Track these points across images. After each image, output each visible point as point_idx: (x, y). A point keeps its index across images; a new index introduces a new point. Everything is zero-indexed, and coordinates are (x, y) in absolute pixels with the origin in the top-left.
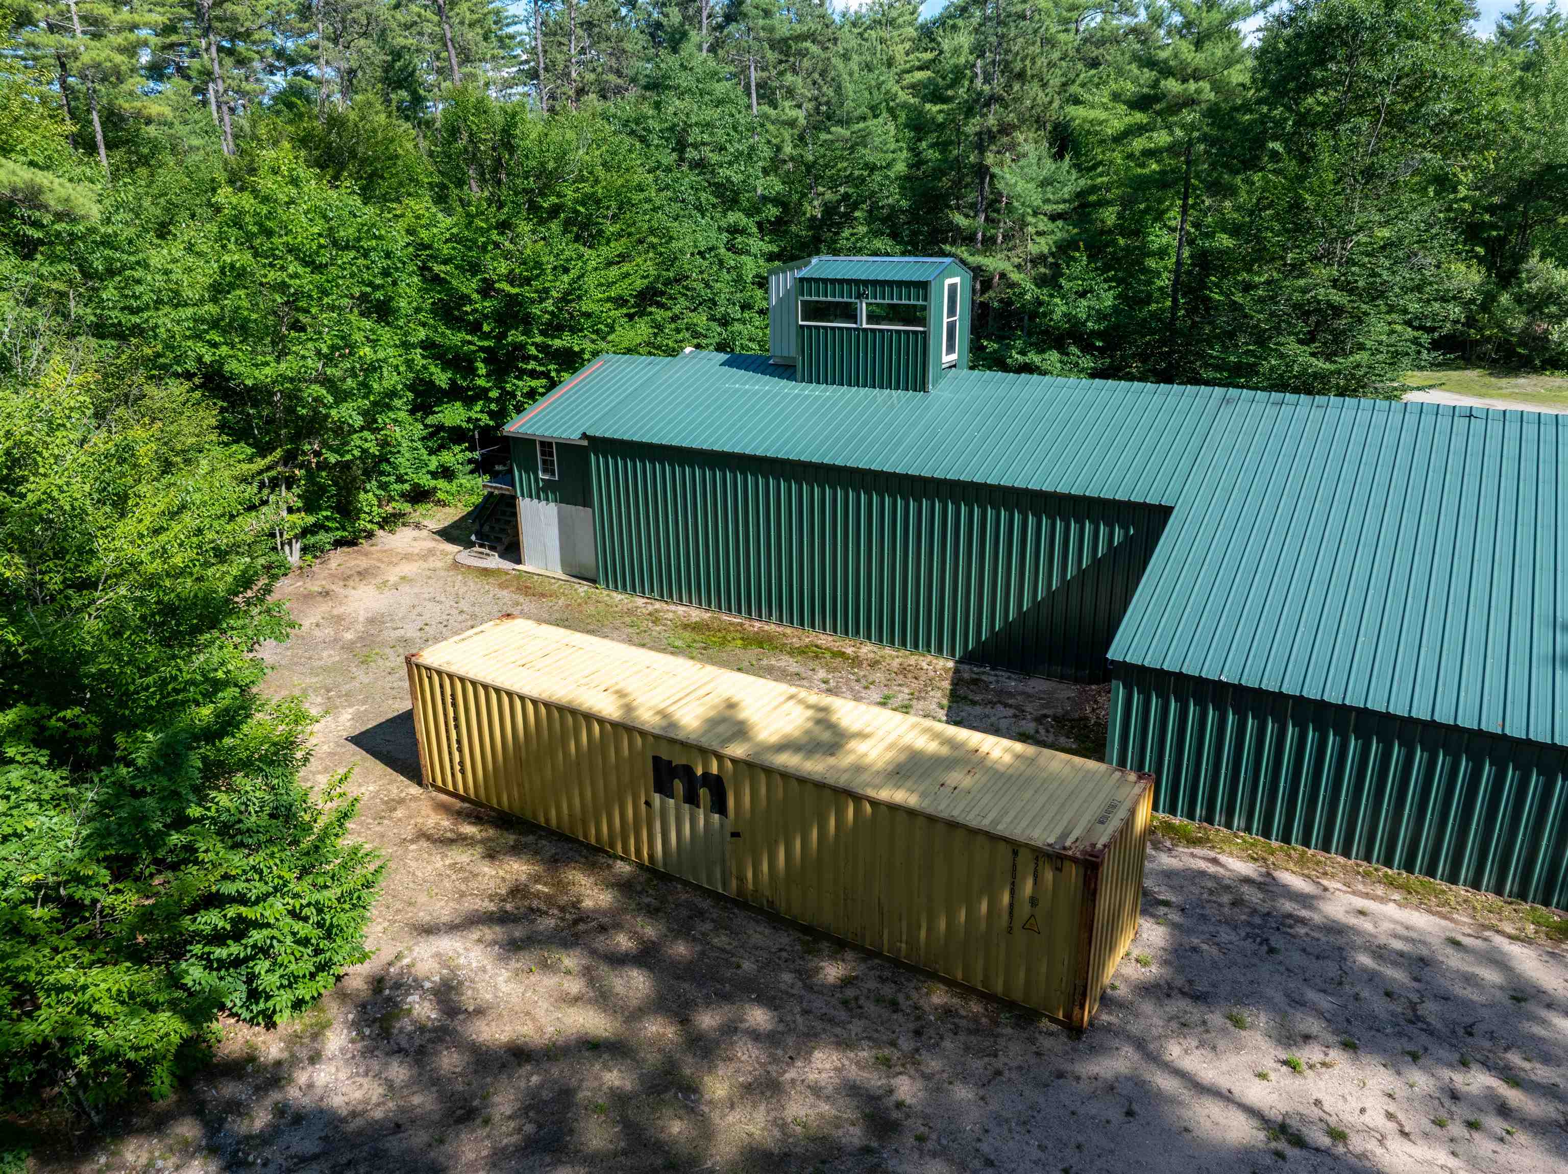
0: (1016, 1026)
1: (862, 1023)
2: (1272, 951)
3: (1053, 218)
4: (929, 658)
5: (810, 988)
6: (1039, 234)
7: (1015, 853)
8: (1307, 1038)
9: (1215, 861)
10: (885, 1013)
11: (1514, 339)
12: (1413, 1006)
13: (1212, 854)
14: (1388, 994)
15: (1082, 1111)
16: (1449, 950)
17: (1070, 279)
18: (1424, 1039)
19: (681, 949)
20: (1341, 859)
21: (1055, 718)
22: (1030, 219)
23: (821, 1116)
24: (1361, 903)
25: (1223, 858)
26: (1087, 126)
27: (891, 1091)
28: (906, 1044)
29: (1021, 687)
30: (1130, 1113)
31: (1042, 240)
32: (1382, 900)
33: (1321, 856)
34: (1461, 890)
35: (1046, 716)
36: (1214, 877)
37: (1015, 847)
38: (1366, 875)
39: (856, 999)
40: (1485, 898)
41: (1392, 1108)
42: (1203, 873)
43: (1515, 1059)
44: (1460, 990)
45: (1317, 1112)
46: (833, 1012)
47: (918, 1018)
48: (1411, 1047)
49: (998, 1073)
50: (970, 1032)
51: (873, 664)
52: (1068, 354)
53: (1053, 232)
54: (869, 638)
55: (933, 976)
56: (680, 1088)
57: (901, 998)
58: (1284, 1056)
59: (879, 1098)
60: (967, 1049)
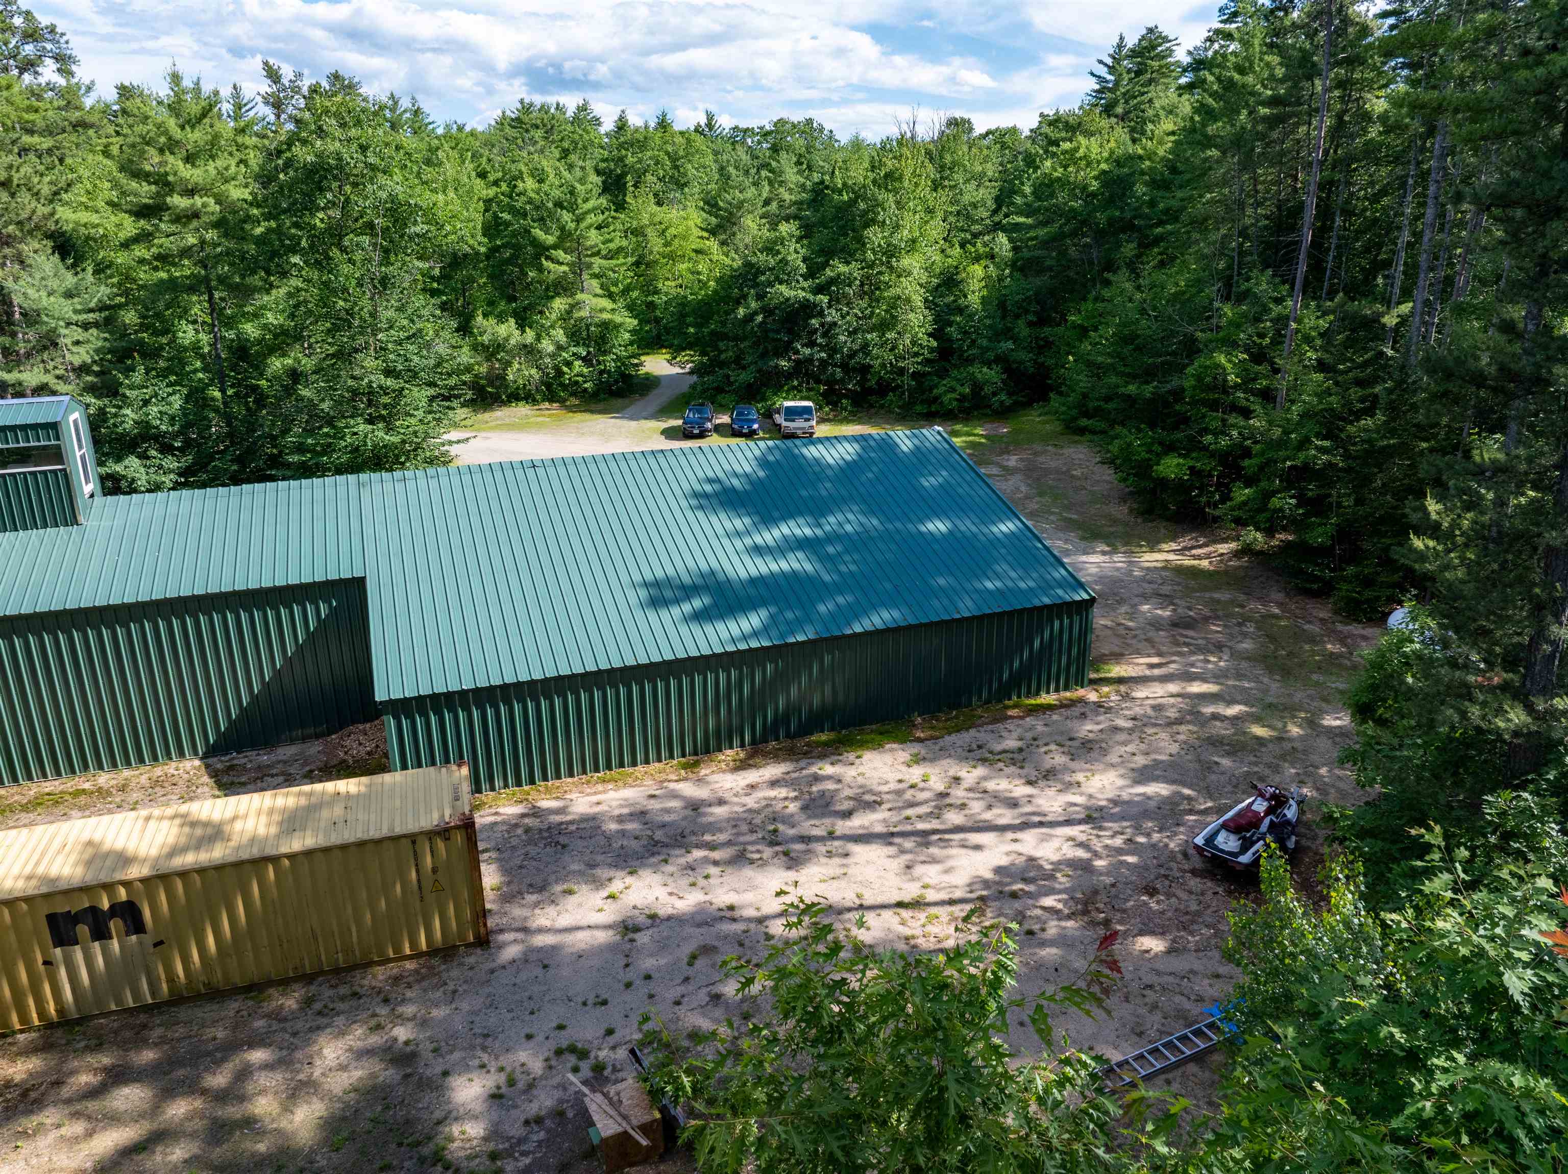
0: (445, 962)
1: (342, 1017)
2: (564, 847)
3: (86, 326)
4: (174, 765)
5: (285, 1020)
6: (77, 343)
7: (414, 842)
8: (610, 880)
9: (496, 814)
10: (354, 1003)
11: (483, 382)
12: (651, 838)
13: (493, 810)
14: (636, 838)
15: (518, 981)
16: (652, 801)
17: (131, 387)
18: (665, 850)
19: (148, 1056)
20: (569, 780)
21: (320, 770)
22: (63, 331)
23: (361, 1078)
24: (595, 799)
25: (501, 810)
26: (83, 230)
27: (396, 1039)
28: (383, 1011)
29: (274, 758)
30: (545, 967)
31: (81, 350)
32: (605, 792)
33: (557, 783)
34: (640, 768)
35: (312, 771)
36: (504, 822)
37: (413, 838)
38: (588, 782)
39: (325, 1006)
40: (655, 766)
41: (669, 890)
42: (496, 823)
43: (708, 838)
44: (667, 818)
45: (637, 912)
46: (314, 1024)
47: (379, 993)
48: (662, 857)
49: (455, 992)
50: (418, 981)
51: (123, 788)
52: (148, 458)
53: (88, 341)
54: (101, 768)
55: (370, 964)
56: (241, 1128)
57: (357, 989)
58: (605, 893)
59: (390, 1048)
60: (425, 990)
